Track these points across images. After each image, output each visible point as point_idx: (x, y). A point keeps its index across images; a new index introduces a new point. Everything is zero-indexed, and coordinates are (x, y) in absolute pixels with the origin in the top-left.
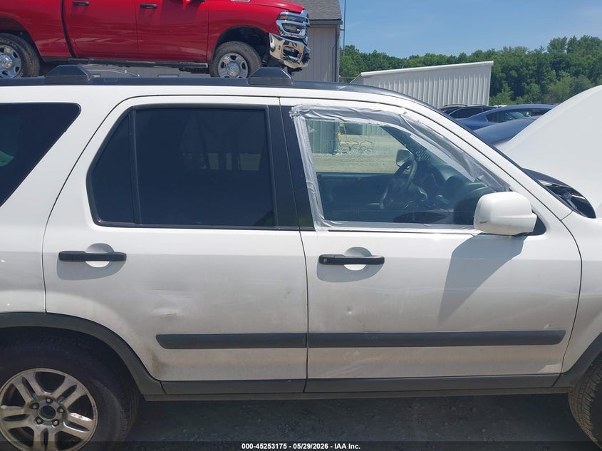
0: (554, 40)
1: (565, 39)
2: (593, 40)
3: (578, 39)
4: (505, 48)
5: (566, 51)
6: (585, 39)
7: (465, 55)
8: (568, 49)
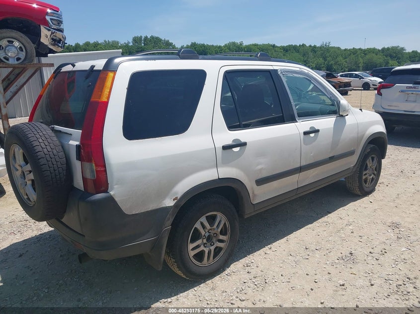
0: (135, 37)
1: (141, 37)
2: (157, 38)
3: (149, 37)
4: (105, 41)
5: (143, 45)
6: (152, 37)
7: (79, 45)
8: (144, 43)
